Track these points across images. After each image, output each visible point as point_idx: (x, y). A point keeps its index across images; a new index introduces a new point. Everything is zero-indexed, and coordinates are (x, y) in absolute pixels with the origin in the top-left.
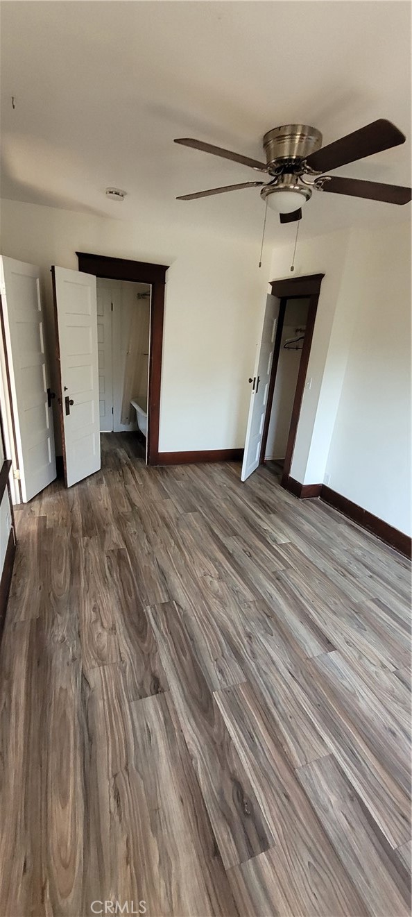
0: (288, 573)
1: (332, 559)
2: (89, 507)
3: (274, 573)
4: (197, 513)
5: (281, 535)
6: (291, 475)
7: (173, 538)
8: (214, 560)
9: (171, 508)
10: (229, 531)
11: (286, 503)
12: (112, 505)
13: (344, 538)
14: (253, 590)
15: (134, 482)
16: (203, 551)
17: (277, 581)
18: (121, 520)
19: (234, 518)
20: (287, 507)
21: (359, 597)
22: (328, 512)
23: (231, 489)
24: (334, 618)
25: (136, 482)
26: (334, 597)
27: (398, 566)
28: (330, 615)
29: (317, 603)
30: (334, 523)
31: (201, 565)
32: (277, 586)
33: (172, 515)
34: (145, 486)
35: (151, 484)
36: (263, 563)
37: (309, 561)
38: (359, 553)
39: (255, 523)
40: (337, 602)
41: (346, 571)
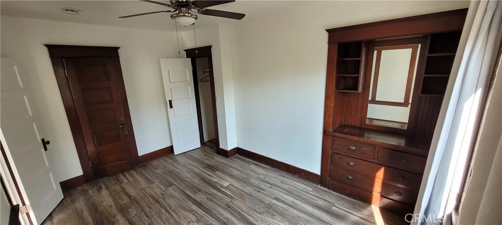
0: (233, 202)
1: (251, 185)
2: (96, 210)
3: (226, 205)
4: (174, 186)
5: (223, 181)
6: (220, 147)
7: (162, 208)
8: (192, 211)
9: (157, 189)
10: (196, 190)
11: (222, 162)
12: (114, 202)
13: (254, 172)
14: (218, 219)
15: (126, 181)
16: (184, 208)
17: (229, 209)
18: (123, 210)
19: (196, 181)
20: (223, 165)
21: (268, 200)
22: (244, 160)
23: (190, 164)
24: (261, 216)
25: (128, 180)
26: (258, 205)
27: (280, 177)
28: (258, 215)
29: (251, 212)
30: (247, 165)
31: (185, 218)
32: (229, 211)
33: (159, 193)
34: (135, 180)
35: (138, 178)
36: (219, 201)
37: (241, 190)
38: (262, 177)
39: (208, 179)
40: (260, 207)
41: (259, 189)
